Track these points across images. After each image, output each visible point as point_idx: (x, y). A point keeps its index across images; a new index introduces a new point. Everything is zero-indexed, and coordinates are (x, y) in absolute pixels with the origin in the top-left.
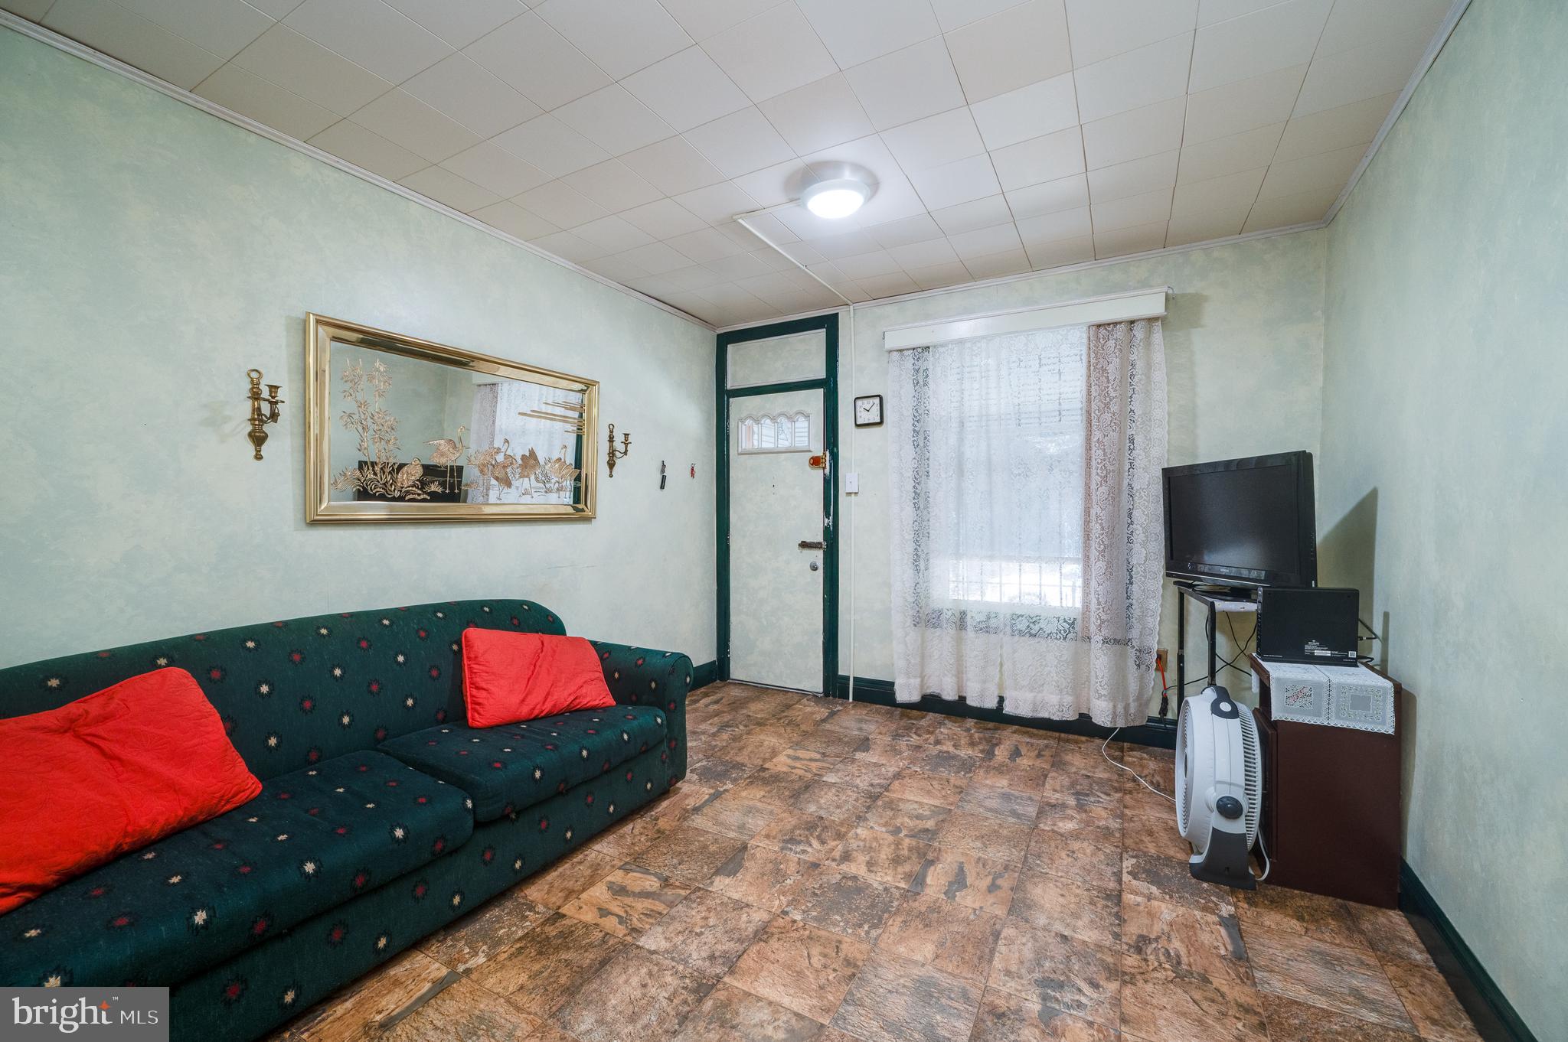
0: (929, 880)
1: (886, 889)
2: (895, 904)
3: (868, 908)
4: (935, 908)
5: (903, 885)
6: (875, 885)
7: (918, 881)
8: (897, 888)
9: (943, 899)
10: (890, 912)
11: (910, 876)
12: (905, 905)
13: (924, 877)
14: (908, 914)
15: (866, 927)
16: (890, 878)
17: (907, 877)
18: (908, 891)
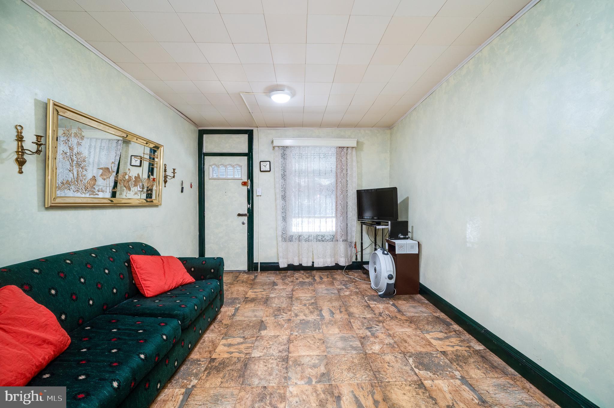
1: (314, 320)
2: (320, 323)
5: (318, 318)
6: (311, 320)
7: (321, 315)
14: (326, 324)
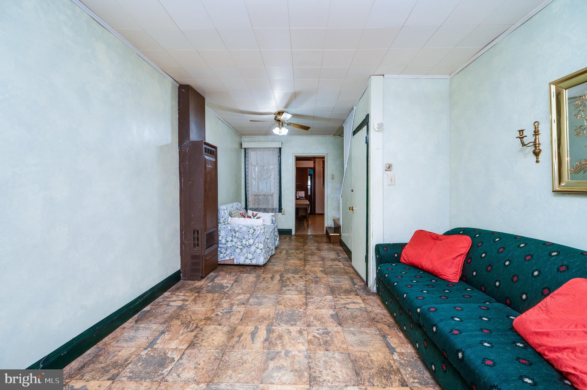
0: (265, 332)
3: (282, 317)
4: (261, 322)
8: (276, 326)
9: (259, 326)
10: (275, 318)
11: (273, 332)
12: (271, 321)
13: (267, 333)
15: (280, 312)
16: (280, 329)
17: (273, 331)
18: (272, 326)
